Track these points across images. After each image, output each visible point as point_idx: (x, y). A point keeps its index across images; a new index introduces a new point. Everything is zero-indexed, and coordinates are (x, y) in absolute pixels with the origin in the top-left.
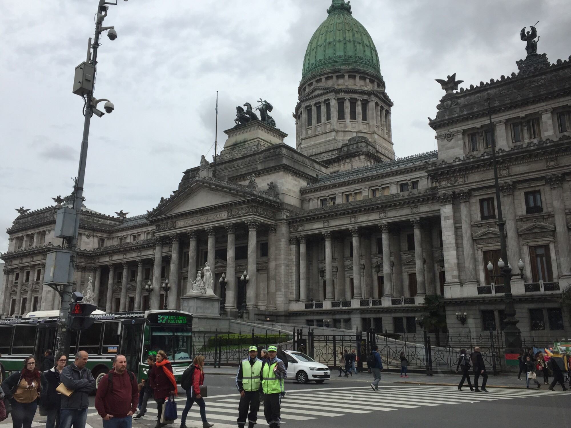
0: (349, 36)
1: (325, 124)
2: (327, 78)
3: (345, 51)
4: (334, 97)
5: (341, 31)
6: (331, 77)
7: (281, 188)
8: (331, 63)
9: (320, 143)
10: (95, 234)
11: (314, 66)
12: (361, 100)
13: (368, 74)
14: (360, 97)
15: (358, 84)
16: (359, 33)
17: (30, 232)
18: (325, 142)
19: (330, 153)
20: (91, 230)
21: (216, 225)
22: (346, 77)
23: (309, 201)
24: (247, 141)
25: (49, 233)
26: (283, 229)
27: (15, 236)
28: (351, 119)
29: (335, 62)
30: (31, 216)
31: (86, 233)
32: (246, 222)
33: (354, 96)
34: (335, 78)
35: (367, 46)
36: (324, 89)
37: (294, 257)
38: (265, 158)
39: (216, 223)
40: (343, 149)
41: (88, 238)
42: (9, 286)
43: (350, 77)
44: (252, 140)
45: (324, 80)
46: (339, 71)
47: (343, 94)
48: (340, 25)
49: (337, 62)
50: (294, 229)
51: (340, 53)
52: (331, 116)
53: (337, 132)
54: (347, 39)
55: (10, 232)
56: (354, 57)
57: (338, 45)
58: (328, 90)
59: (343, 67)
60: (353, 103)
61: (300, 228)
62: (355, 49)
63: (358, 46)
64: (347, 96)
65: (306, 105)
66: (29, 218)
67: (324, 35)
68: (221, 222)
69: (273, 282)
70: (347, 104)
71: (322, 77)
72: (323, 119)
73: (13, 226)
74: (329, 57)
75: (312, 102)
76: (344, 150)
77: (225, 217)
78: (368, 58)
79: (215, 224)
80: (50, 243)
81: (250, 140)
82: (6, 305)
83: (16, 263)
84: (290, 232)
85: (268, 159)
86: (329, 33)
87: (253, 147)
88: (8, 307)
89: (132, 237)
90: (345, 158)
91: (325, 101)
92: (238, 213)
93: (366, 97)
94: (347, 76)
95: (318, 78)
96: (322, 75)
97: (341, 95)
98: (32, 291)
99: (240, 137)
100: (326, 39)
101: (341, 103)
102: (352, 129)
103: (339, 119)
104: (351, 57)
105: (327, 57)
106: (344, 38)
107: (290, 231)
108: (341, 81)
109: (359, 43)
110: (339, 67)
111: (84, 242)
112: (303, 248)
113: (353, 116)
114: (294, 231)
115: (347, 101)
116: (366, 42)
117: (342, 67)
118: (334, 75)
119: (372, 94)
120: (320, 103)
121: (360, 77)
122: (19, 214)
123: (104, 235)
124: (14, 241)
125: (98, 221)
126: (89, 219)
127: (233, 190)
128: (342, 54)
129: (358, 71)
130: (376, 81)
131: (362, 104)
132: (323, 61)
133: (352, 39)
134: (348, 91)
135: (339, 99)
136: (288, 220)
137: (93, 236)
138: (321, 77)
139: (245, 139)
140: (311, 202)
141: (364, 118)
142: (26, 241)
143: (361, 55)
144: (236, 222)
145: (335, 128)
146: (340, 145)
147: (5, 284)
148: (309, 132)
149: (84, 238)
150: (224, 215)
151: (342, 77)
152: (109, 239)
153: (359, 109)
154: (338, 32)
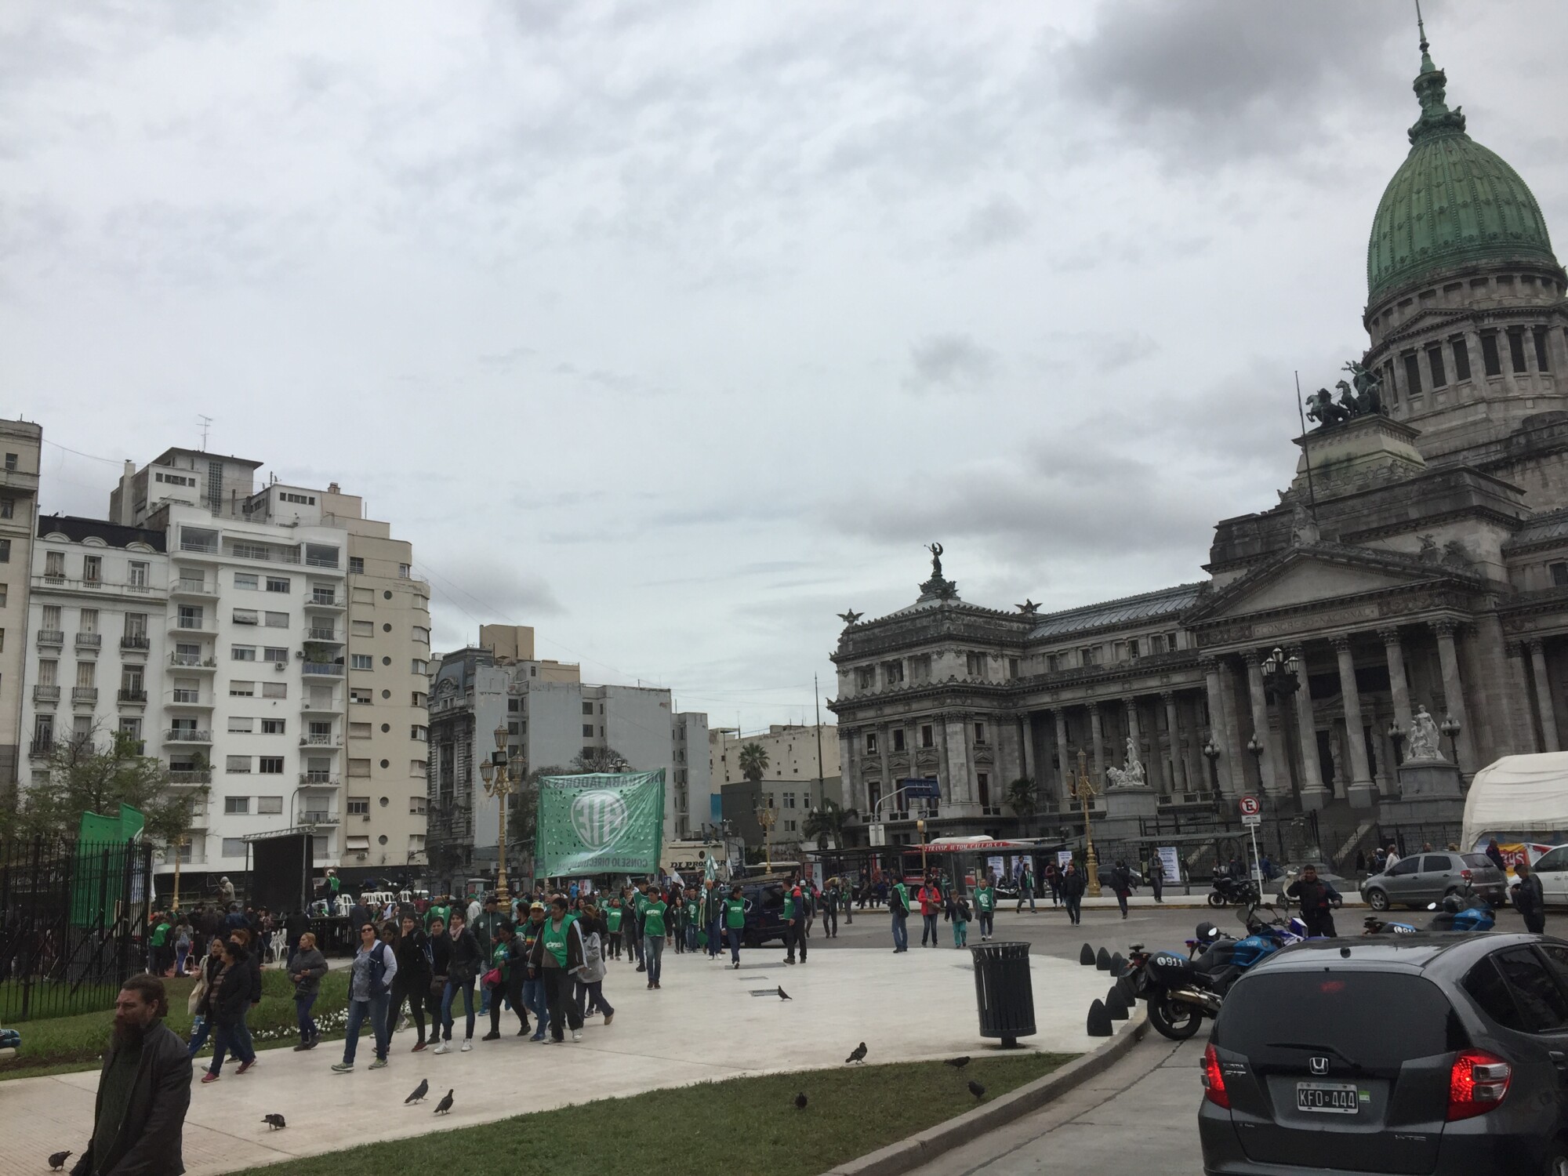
0: (1483, 190)
1: (1456, 388)
2: (1447, 289)
3: (1480, 225)
4: (1472, 328)
5: (1464, 183)
6: (1459, 285)
7: (1474, 551)
8: (1451, 255)
9: (1450, 430)
10: (1004, 652)
11: (1407, 262)
12: (1532, 329)
13: (1537, 269)
14: (1529, 323)
15: (1520, 295)
16: (1502, 180)
17: (890, 658)
18: (1464, 427)
19: (1483, 451)
20: (995, 644)
21: (1355, 631)
22: (1493, 282)
23: (1523, 570)
24: (1356, 458)
25: (940, 658)
26: (1493, 630)
27: (850, 666)
28: (1515, 371)
29: (1461, 251)
30: (879, 627)
31: (992, 651)
32: (1430, 623)
33: (1517, 321)
34: (1466, 288)
35: (1524, 206)
36: (1446, 314)
37: (1522, 681)
38: (1424, 494)
39: (1353, 626)
40: (1515, 440)
41: (995, 661)
42: (857, 758)
43: (1499, 280)
44: (1368, 455)
45: (1440, 293)
46: (1475, 271)
47: (1491, 319)
48: (1459, 167)
49: (1468, 251)
50: (1513, 627)
51: (1470, 231)
52: (1472, 369)
53: (1490, 402)
54: (1482, 197)
55: (835, 659)
56: (1502, 237)
57: (1462, 213)
58: (1459, 316)
59: (1484, 261)
60: (1516, 336)
61: (1528, 626)
62: (1502, 217)
63: (1506, 210)
64: (1502, 324)
65: (1402, 349)
66: (876, 631)
67: (1423, 194)
68: (1366, 624)
69: (1488, 728)
70: (1503, 341)
71: (1435, 287)
72: (1451, 376)
73: (839, 647)
74: (1446, 243)
75: (1419, 343)
76: (1518, 443)
77: (1376, 614)
78: (1532, 232)
79: (1352, 629)
80: (953, 676)
81: (1364, 456)
82: (858, 796)
83: (867, 716)
84: (1505, 634)
85: (1430, 496)
86: (1435, 190)
87: (1379, 472)
88: (862, 798)
89: (1080, 653)
90: (1525, 460)
91: (1452, 337)
92: (1406, 607)
93: (1542, 321)
94: (1495, 280)
95: (1424, 290)
96: (1436, 282)
97: (1488, 323)
98: (918, 767)
99: (1335, 450)
100: (1431, 202)
101: (1488, 340)
102: (1521, 392)
103: (1488, 373)
104: (1495, 236)
105: (1441, 242)
106: (1475, 199)
107: (1504, 631)
108: (1480, 292)
109: (1508, 203)
110: (1474, 263)
111: (991, 668)
112: (1538, 663)
113: (1519, 365)
114: (1515, 631)
115: (1503, 334)
116: (1521, 198)
117: (1479, 262)
118: (1465, 281)
119: (1554, 312)
120: (1437, 342)
121: (1521, 277)
122: (846, 624)
123: (1017, 652)
124: (852, 676)
125: (1001, 625)
126: (989, 623)
127: (1394, 565)
128: (1475, 232)
129: (1517, 267)
130: (1555, 279)
131: (1535, 335)
132: (1430, 251)
133: (1491, 198)
134: (1502, 313)
135: (1483, 331)
136: (1501, 611)
137: (1002, 656)
138: (1431, 288)
139: (1349, 454)
140: (1528, 571)
141: (1543, 367)
142: (882, 674)
143: (1515, 229)
144: (1403, 623)
145: (1484, 394)
146: (1504, 433)
147: (847, 755)
148: (1417, 405)
149: (990, 660)
150: (1371, 611)
151: (1484, 282)
152: (1024, 658)
153: (1529, 348)
154: (1457, 185)
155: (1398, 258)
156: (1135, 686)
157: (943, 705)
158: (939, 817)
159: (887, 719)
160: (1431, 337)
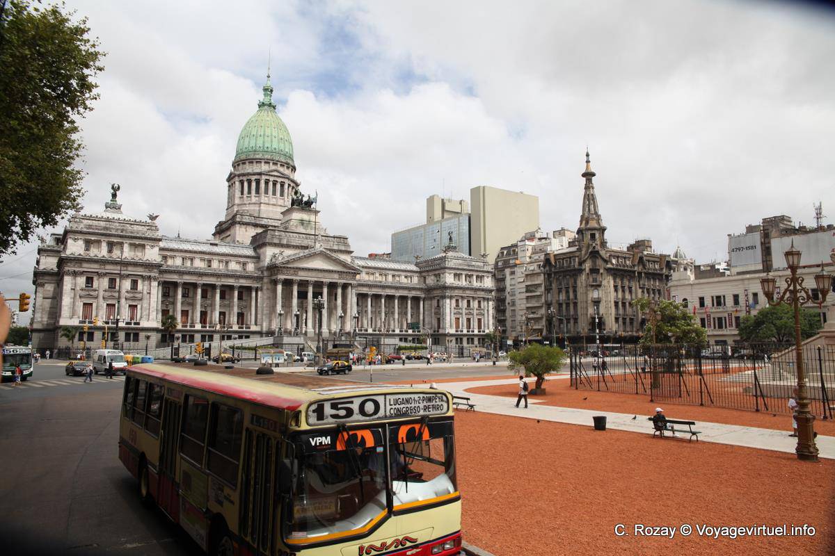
39: (330, 280)
71: (278, 163)
77: (337, 278)
89: (180, 259)
95: (275, 162)
96: (278, 161)
120: (276, 181)
147: (69, 285)
150: (336, 276)
155: (266, 146)
156: (222, 280)
157: (150, 271)
158: (140, 326)
159: (107, 271)
160: (276, 179)
